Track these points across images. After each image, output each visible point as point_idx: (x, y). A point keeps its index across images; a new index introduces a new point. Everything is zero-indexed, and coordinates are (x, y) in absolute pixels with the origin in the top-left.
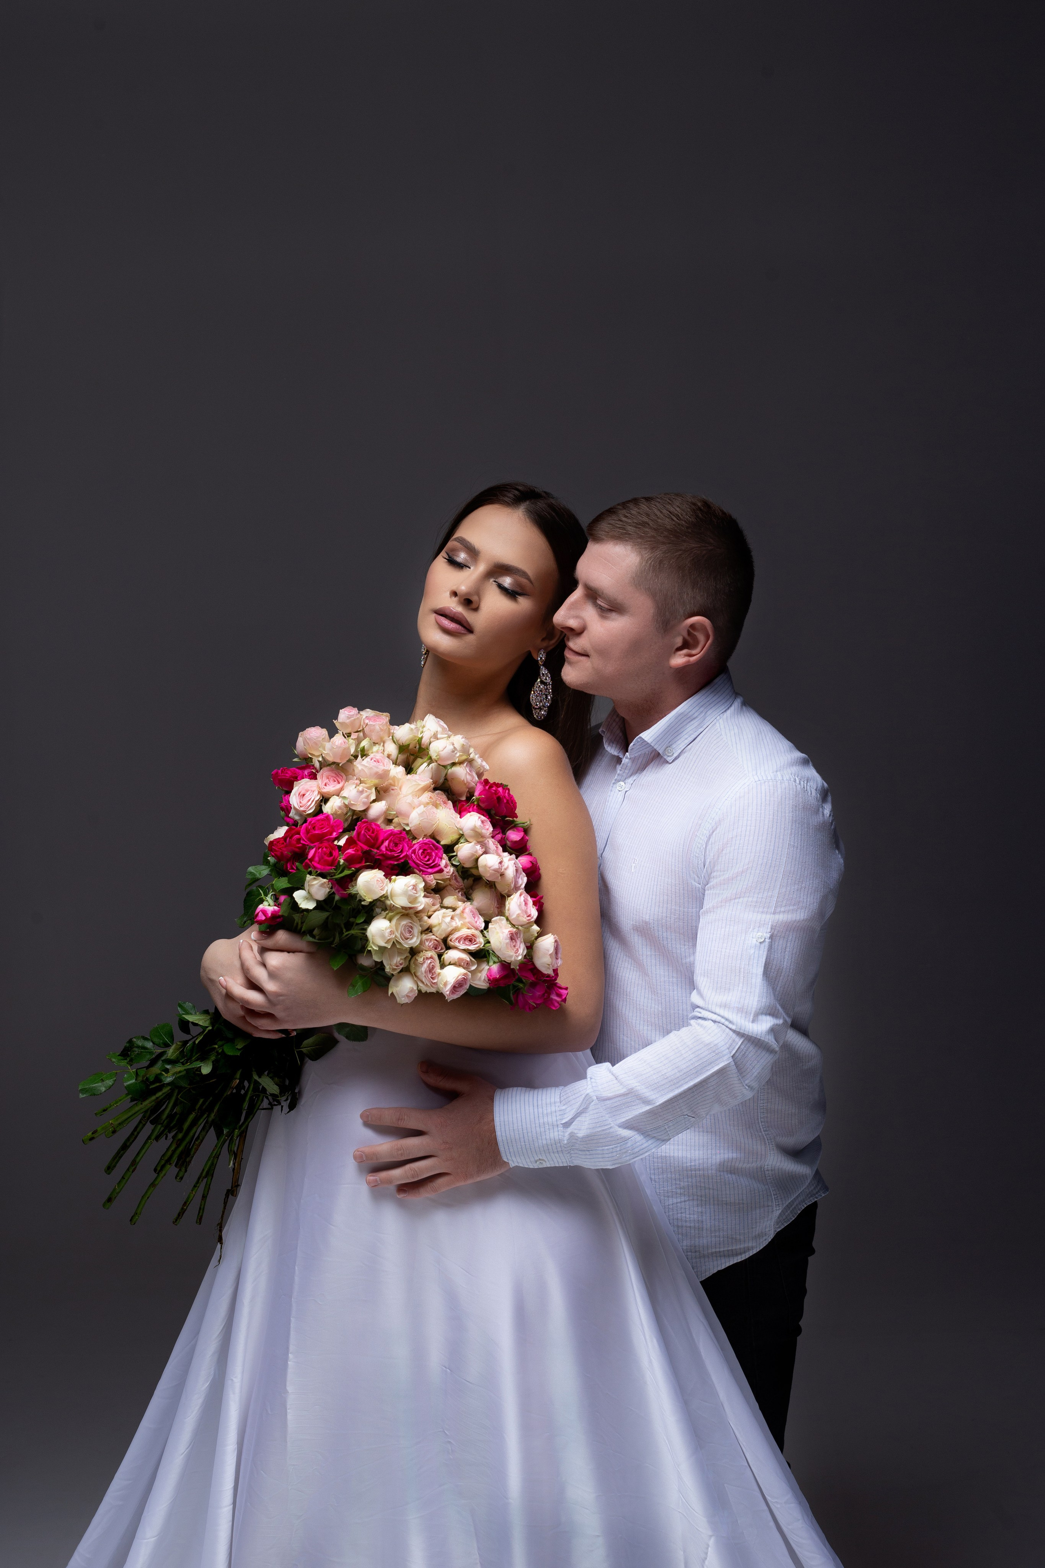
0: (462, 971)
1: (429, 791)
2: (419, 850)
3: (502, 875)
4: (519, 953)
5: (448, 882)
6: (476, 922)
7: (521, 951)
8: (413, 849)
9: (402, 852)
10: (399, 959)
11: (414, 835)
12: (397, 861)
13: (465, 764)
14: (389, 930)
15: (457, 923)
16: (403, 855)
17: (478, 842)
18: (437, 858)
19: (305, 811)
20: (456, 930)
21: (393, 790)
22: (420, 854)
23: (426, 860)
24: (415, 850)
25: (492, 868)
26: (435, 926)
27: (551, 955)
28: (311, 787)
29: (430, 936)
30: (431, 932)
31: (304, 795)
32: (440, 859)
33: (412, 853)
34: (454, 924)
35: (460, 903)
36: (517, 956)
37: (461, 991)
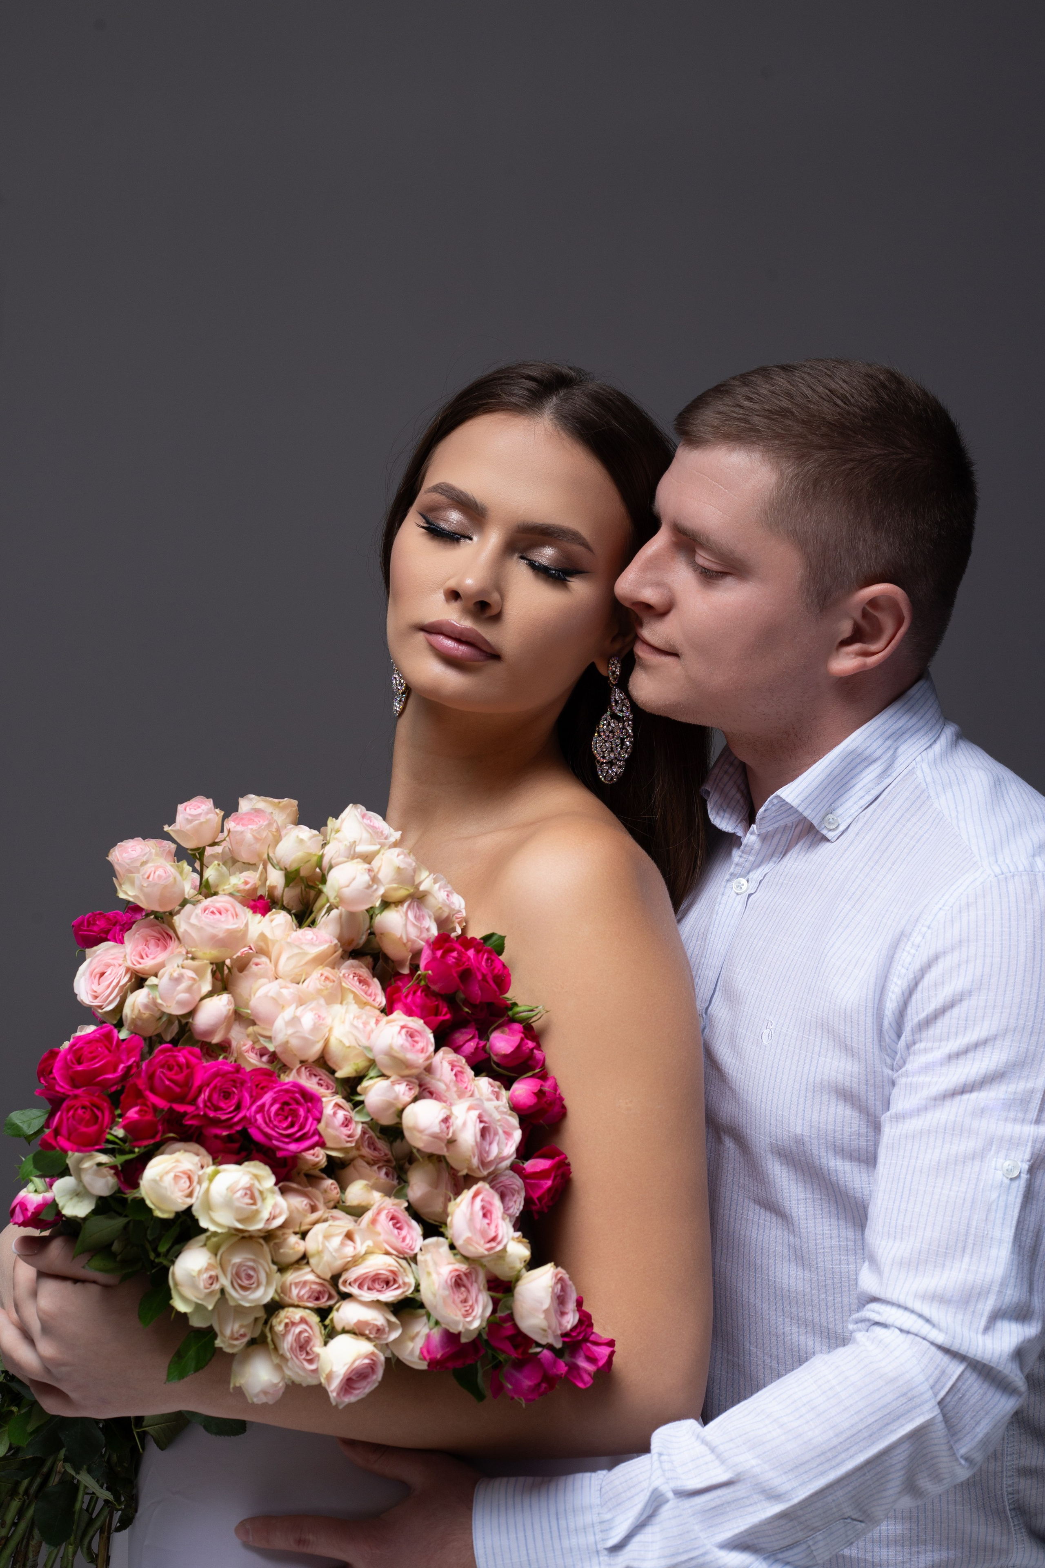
0: (364, 1347)
1: (327, 966)
2: (272, 1105)
3: (451, 1142)
4: (474, 1314)
5: (355, 1153)
6: (404, 1239)
7: (478, 1310)
8: (259, 1103)
9: (238, 1108)
10: (236, 1327)
11: (282, 1062)
12: (230, 1127)
13: (406, 905)
14: (206, 1276)
15: (361, 1245)
16: (240, 1115)
17: (403, 1077)
18: (310, 1120)
19: (100, 1007)
20: (356, 1261)
21: (257, 964)
22: (272, 1114)
23: (284, 1126)
24: (263, 1105)
25: (427, 1132)
26: (313, 1255)
27: (546, 1312)
28: (113, 959)
29: (306, 1275)
30: (308, 1263)
31: (102, 974)
32: (315, 1122)
33: (257, 1112)
34: (349, 1250)
35: (377, 1196)
36: (470, 1322)
37: (365, 1388)
